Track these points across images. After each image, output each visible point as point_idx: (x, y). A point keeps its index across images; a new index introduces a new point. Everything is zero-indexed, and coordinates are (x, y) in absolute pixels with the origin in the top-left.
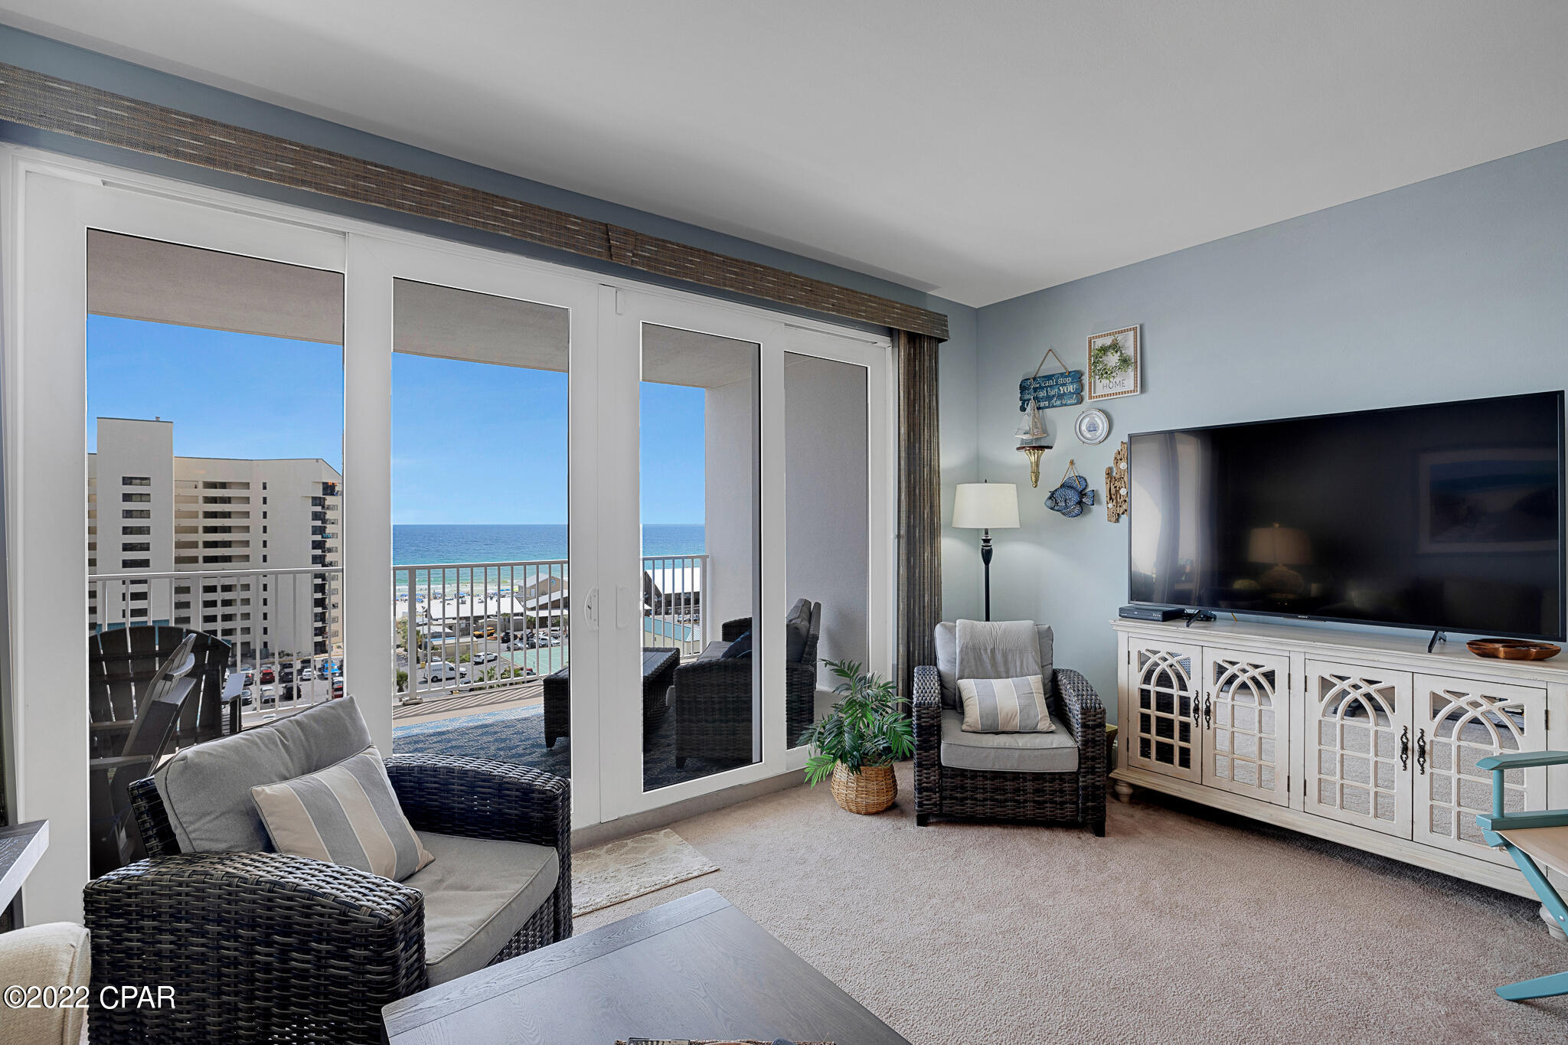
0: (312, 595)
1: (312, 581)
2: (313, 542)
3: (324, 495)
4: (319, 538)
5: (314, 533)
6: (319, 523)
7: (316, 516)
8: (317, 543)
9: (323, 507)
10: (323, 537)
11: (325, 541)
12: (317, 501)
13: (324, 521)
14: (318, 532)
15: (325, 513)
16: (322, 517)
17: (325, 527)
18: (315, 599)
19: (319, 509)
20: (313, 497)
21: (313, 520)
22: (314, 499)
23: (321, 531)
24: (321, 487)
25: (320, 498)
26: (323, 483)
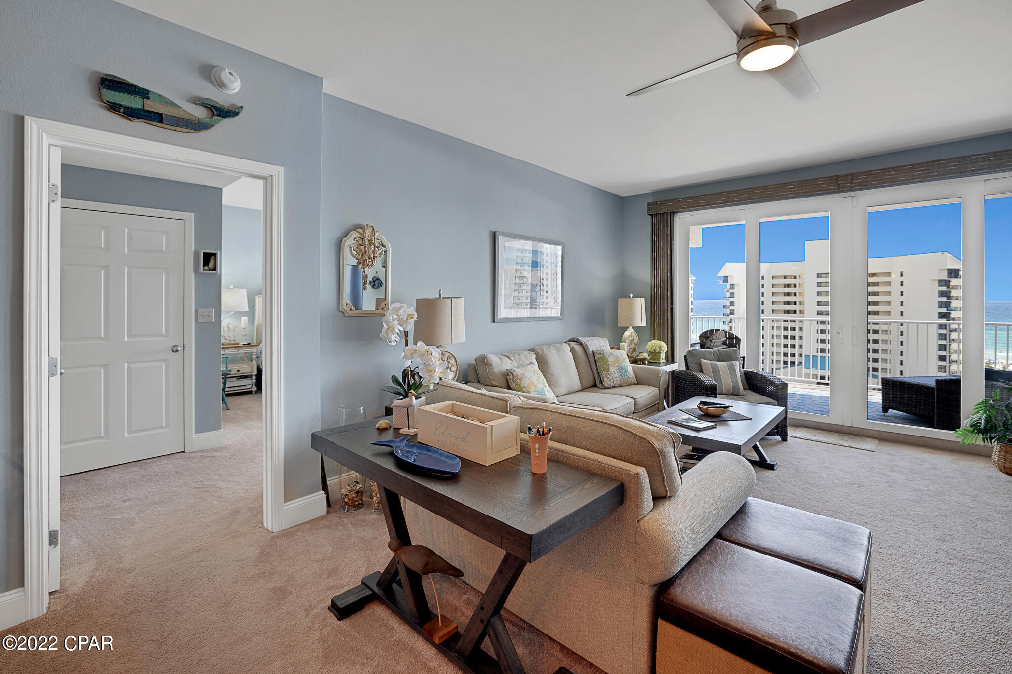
0: (937, 353)
1: (938, 342)
2: (940, 313)
3: (948, 278)
4: (944, 310)
5: (940, 307)
6: (944, 299)
7: (942, 294)
8: (943, 314)
9: (948, 287)
10: (948, 310)
11: (950, 313)
12: (942, 283)
13: (949, 297)
14: (944, 306)
15: (950, 292)
16: (948, 295)
17: (950, 302)
18: (939, 355)
19: (944, 289)
20: (939, 280)
21: (939, 297)
22: (940, 281)
23: (947, 305)
24: (946, 272)
25: (945, 281)
26: (948, 269)
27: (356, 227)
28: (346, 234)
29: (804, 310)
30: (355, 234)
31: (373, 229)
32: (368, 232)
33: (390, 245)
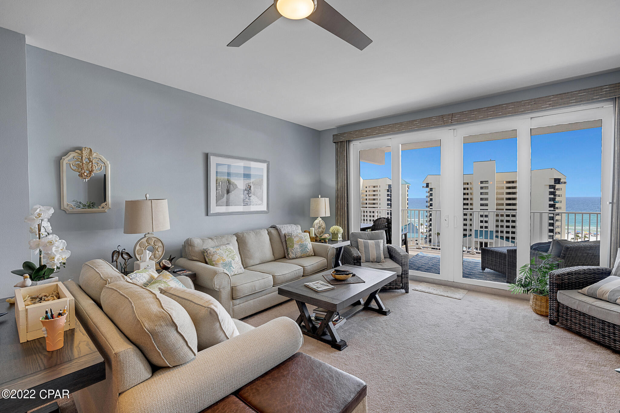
0: (548, 227)
1: (548, 221)
2: (550, 204)
3: (554, 184)
4: (552, 203)
5: (550, 200)
6: (552, 196)
7: (551, 193)
8: (551, 205)
9: (554, 189)
10: (554, 202)
11: (555, 204)
12: (551, 187)
13: (555, 195)
14: (552, 200)
15: (555, 192)
17: (555, 198)
18: (549, 229)
19: (552, 190)
20: (550, 185)
21: (549, 195)
22: (550, 186)
23: (553, 200)
24: (553, 180)
25: (553, 185)
26: (554, 179)
27: (74, 150)
28: (66, 154)
29: (473, 203)
30: (72, 154)
31: (91, 150)
32: (85, 153)
33: (108, 162)
